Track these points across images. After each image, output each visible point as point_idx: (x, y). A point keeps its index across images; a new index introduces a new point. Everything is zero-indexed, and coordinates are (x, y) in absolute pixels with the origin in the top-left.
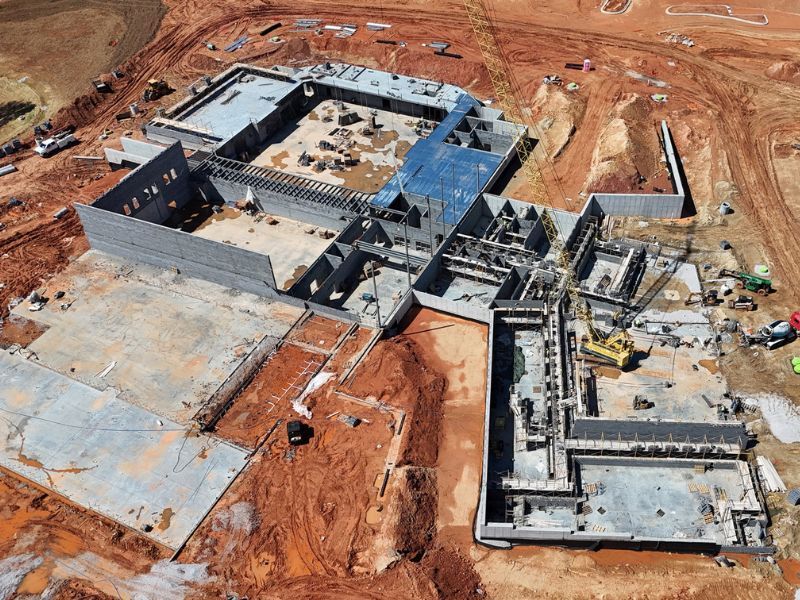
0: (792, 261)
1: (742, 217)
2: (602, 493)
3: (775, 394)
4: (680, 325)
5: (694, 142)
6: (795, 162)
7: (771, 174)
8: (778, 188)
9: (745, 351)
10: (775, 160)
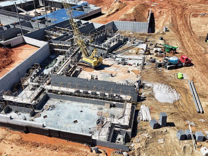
0: (190, 45)
1: (172, 32)
2: (51, 110)
3: (163, 84)
4: (131, 59)
5: (161, 14)
6: (199, 19)
7: (188, 22)
8: (190, 26)
9: (155, 69)
10: (191, 18)
